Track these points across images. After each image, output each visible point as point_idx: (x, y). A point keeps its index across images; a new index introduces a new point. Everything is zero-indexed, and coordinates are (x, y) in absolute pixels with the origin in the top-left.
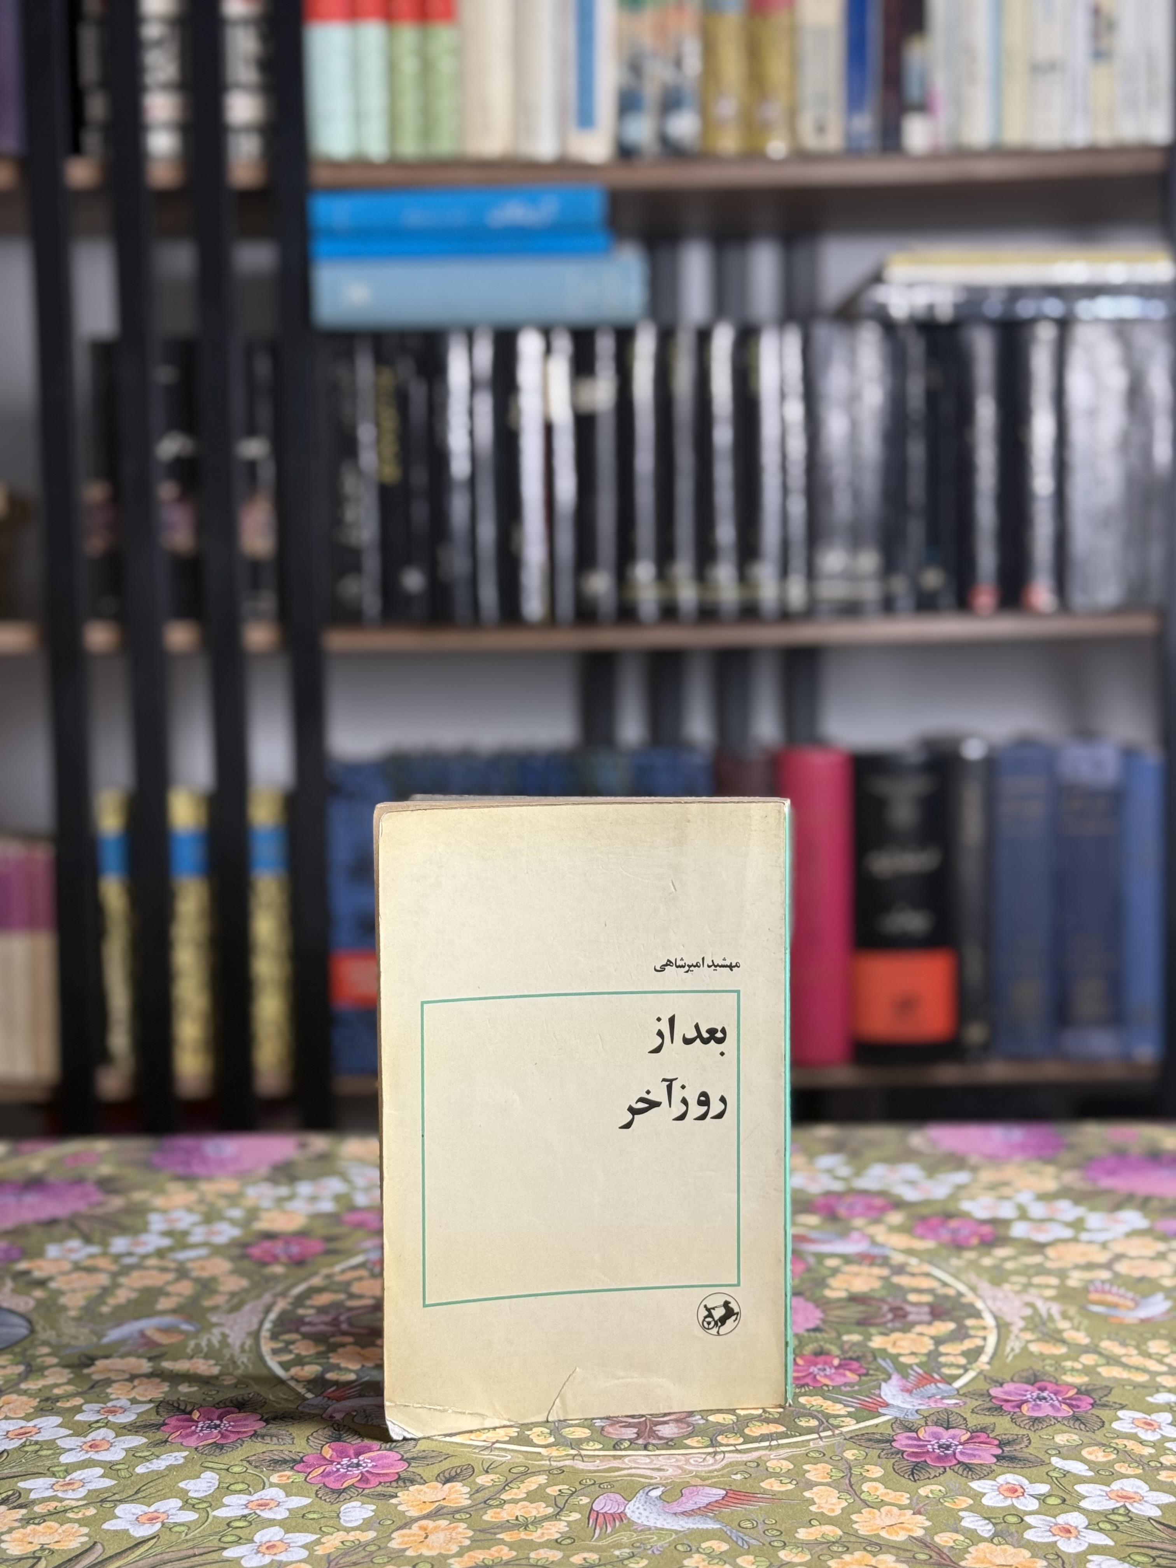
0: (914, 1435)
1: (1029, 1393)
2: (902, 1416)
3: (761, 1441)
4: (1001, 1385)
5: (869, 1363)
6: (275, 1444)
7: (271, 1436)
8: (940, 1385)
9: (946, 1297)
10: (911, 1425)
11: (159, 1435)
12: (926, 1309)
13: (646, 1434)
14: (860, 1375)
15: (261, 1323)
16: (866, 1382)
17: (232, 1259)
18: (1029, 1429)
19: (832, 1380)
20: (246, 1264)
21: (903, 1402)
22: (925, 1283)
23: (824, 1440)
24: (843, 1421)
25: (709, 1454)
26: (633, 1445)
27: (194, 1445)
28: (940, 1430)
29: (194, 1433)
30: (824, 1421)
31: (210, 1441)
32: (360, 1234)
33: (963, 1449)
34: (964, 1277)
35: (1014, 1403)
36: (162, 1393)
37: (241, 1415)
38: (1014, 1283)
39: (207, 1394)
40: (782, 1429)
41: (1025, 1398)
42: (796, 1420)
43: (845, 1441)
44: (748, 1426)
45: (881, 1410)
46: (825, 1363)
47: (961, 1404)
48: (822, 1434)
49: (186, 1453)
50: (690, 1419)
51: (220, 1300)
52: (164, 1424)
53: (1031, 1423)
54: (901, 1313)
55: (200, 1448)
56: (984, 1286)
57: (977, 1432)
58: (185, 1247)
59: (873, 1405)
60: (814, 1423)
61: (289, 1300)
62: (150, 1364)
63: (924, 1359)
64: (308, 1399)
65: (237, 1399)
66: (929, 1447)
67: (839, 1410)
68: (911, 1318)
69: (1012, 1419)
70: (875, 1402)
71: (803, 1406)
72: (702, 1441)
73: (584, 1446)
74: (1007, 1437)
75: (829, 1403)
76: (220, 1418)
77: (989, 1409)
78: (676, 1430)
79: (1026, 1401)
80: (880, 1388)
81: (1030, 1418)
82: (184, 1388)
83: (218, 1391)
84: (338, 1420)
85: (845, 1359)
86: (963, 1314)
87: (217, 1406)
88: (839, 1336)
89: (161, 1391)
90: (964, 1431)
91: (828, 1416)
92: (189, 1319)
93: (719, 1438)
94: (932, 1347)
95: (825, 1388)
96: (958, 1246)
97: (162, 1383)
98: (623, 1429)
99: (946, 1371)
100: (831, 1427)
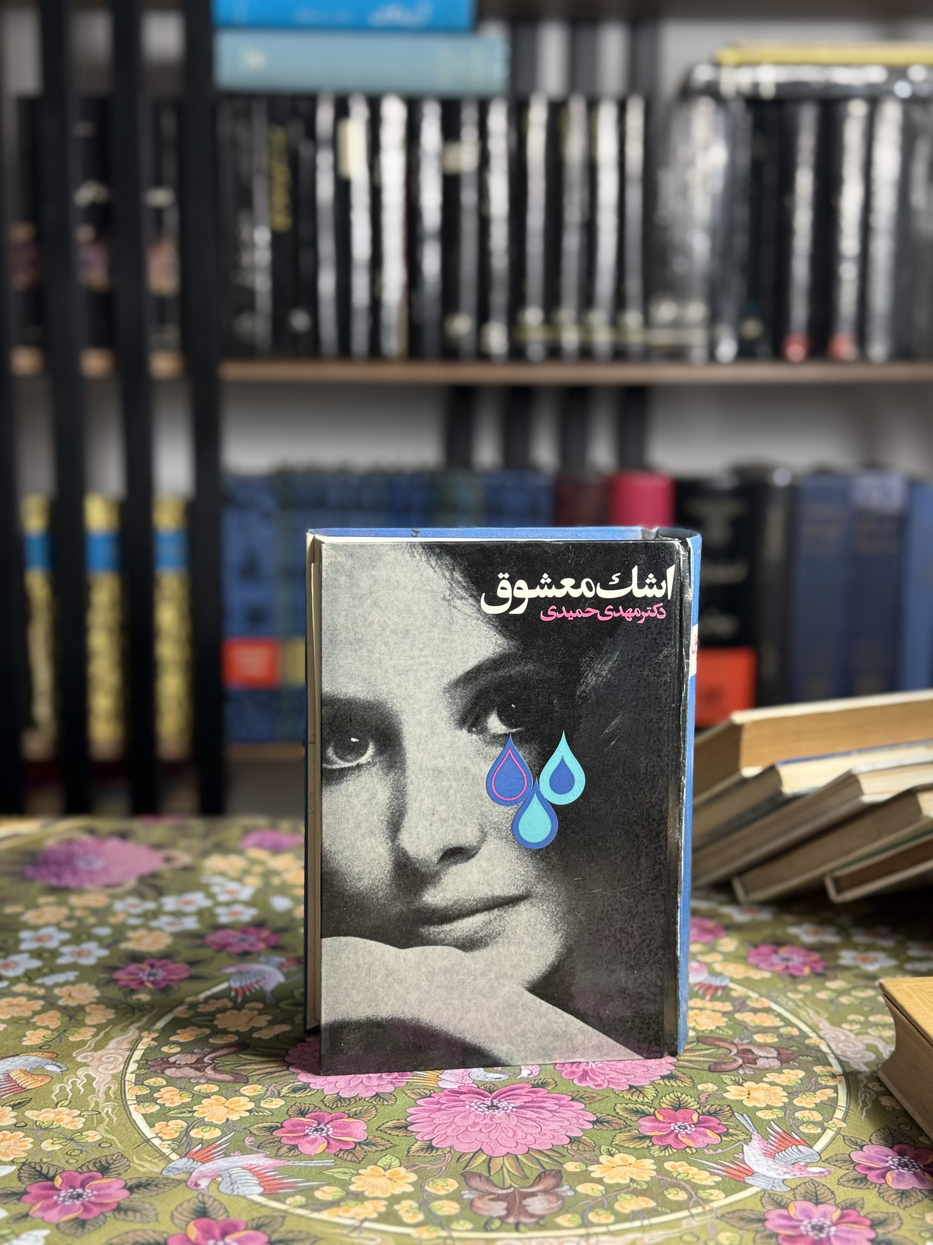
0: (784, 1212)
1: (890, 1158)
2: (769, 1188)
3: (633, 1220)
4: (862, 1147)
5: (727, 1120)
6: (139, 1222)
7: (135, 1211)
8: (799, 1147)
9: (791, 1038)
10: (780, 1199)
11: (21, 1207)
12: (775, 1054)
13: (516, 1212)
14: (719, 1135)
15: (127, 1063)
16: (728, 1144)
17: (98, 986)
18: (899, 1206)
19: (694, 1140)
20: (114, 992)
21: (768, 1170)
22: (769, 1021)
23: (697, 1219)
24: (712, 1194)
25: (581, 1236)
26: (504, 1225)
27: (55, 1221)
28: (809, 1205)
29: (56, 1204)
30: (693, 1193)
31: (71, 1216)
32: (223, 955)
33: (837, 1231)
34: (803, 1013)
35: (879, 1172)
36: (25, 1151)
37: (105, 1181)
38: (851, 1022)
39: (70, 1155)
40: (652, 1204)
41: (887, 1165)
42: (665, 1192)
43: (717, 1221)
44: (617, 1200)
45: (747, 1181)
46: (685, 1120)
47: (826, 1174)
48: (694, 1211)
49: (46, 1232)
50: (558, 1190)
51: (86, 1034)
52: (25, 1193)
53: (899, 1199)
54: (750, 1056)
55: (61, 1225)
56: (824, 1025)
57: (847, 1208)
58: (55, 970)
59: (739, 1173)
60: (682, 1196)
61: (155, 1035)
62: (15, 1114)
63: (781, 1114)
64: (172, 1161)
65: (100, 1162)
66: (802, 1228)
67: (706, 1179)
68: (761, 1063)
69: (880, 1194)
70: (740, 1169)
71: (668, 1173)
72: (574, 1219)
73: (454, 1226)
74: (878, 1215)
75: (695, 1170)
76: (83, 1186)
77: (856, 1180)
78: (546, 1205)
79: (889, 1169)
80: (743, 1153)
81: (897, 1190)
82: (46, 1146)
83: (82, 1151)
84: (203, 1189)
85: (704, 1114)
86: (810, 1059)
87: (79, 1170)
88: (694, 1086)
89: (24, 1149)
90: (834, 1208)
91: (696, 1187)
92: (55, 1058)
93: (591, 1217)
94: (786, 1100)
95: (688, 1150)
96: (794, 978)
97: (26, 1139)
98: (492, 1203)
99: (803, 1129)
100: (701, 1202)
